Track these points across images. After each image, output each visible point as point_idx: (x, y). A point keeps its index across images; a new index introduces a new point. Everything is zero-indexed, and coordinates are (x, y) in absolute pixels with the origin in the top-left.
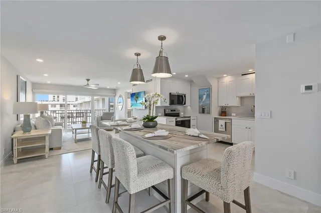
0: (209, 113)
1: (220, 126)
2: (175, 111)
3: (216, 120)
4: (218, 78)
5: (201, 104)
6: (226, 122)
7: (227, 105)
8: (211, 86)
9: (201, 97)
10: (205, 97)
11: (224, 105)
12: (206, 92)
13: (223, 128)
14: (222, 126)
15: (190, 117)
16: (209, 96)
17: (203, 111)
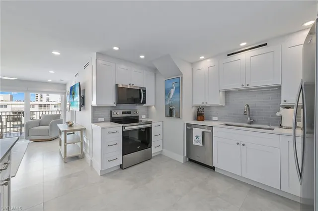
0: (178, 116)
1: (194, 138)
2: (130, 113)
3: (190, 128)
4: (192, 64)
5: (168, 103)
6: (203, 133)
7: (205, 104)
8: (182, 74)
9: (167, 92)
10: (173, 91)
11: (200, 104)
12: (175, 84)
13: (199, 142)
14: (197, 137)
15: (151, 123)
16: (178, 90)
17: (171, 113)
